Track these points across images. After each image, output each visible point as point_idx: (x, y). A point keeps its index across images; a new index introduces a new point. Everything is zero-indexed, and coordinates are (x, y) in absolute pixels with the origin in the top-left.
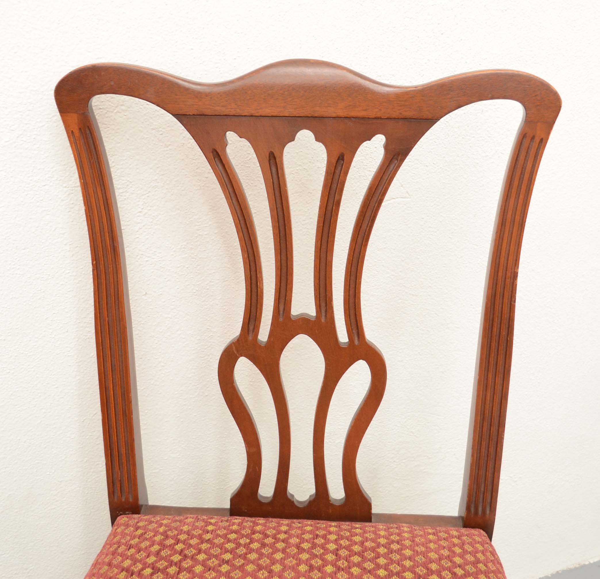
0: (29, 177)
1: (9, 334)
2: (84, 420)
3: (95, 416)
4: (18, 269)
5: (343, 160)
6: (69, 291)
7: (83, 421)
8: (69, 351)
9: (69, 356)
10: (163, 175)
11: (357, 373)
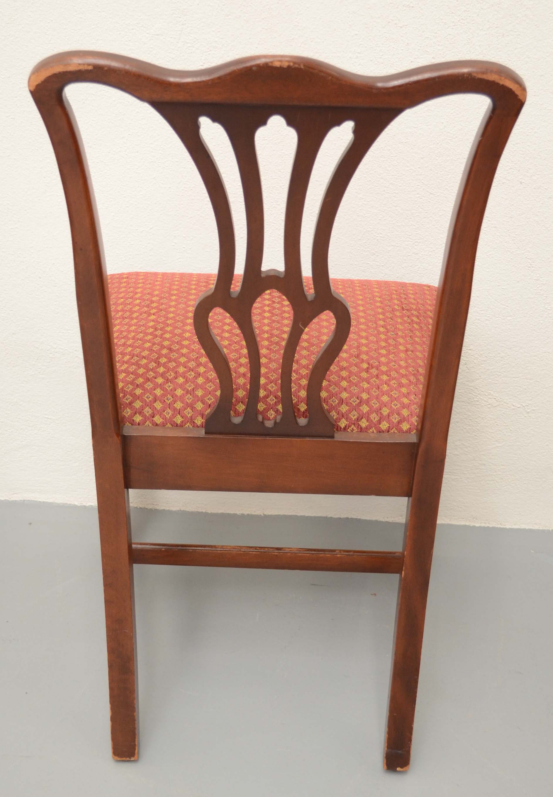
0: (122, 20)
1: (95, 143)
2: (143, 231)
3: (151, 230)
4: (107, 92)
6: (142, 119)
7: (141, 232)
8: (137, 169)
9: (136, 173)
10: (222, 38)
11: (375, 254)
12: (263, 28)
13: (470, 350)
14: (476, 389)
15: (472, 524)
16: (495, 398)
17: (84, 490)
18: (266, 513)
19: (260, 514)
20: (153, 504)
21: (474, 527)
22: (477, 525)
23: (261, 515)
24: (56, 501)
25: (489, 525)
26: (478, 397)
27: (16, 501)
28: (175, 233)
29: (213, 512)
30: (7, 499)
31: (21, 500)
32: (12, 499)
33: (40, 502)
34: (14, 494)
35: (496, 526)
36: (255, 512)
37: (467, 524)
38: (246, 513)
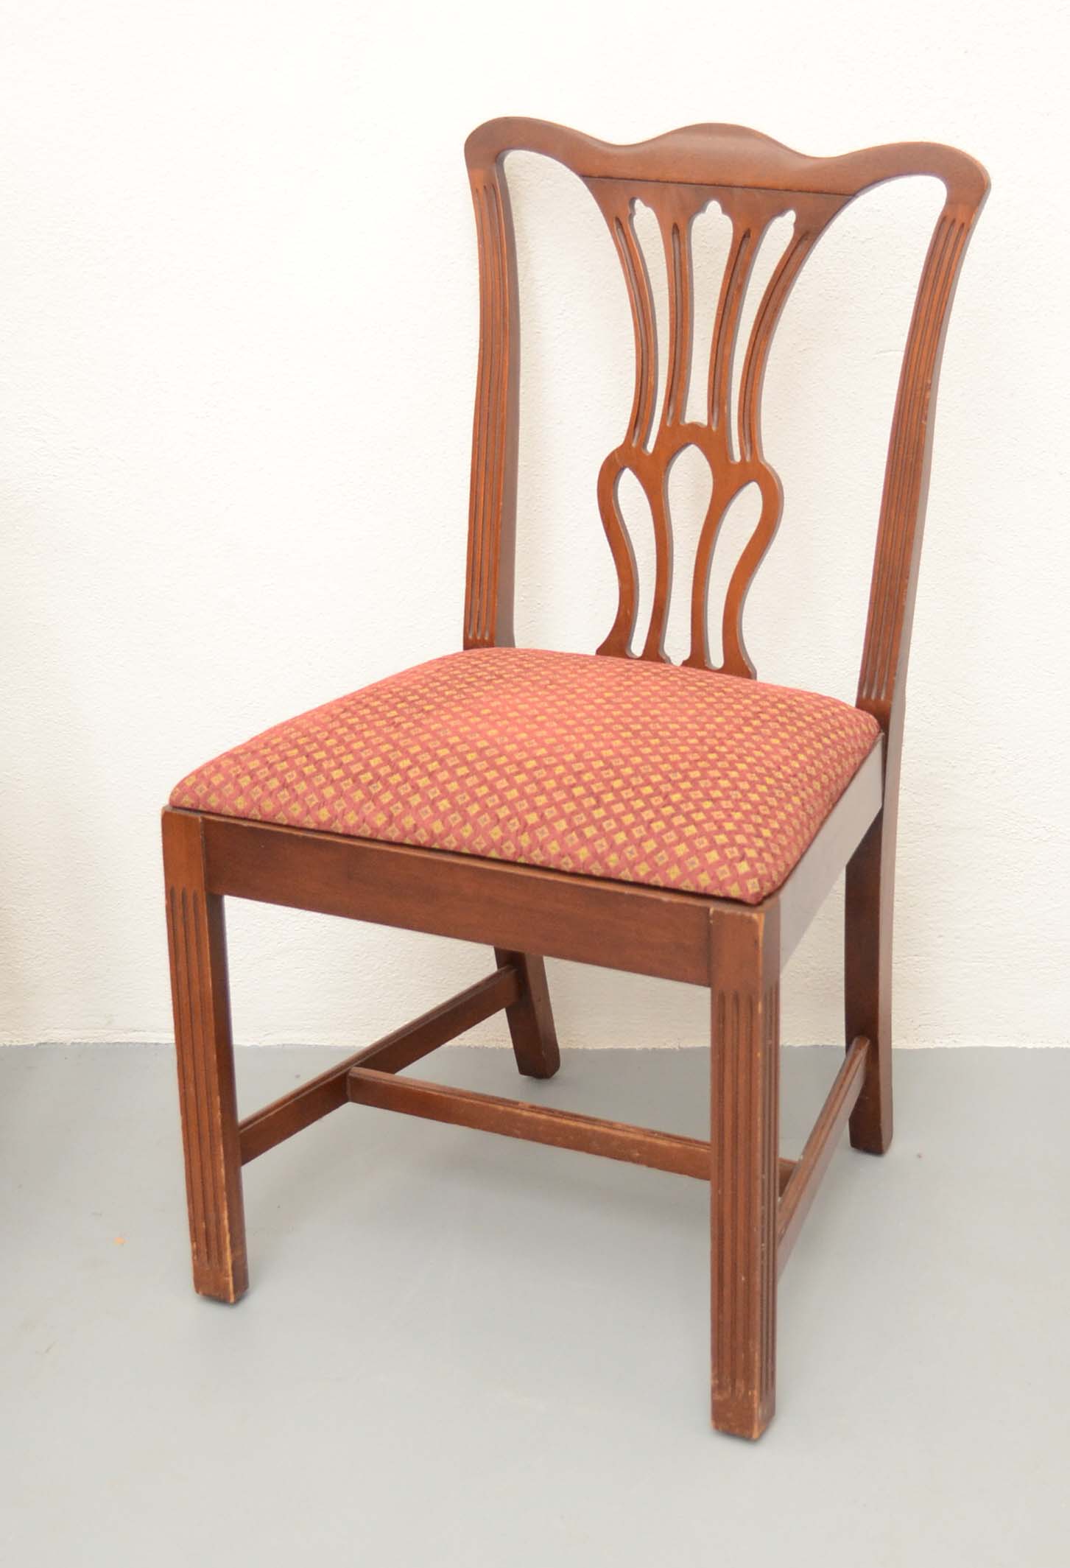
5: (749, 236)
12: (653, 253)
13: (999, 748)
14: (1014, 813)
15: (1021, 1045)
16: (1044, 827)
17: (382, 1022)
18: (681, 1046)
19: (675, 1046)
20: (497, 1040)
21: (1025, 1048)
22: (1030, 1046)
23: (674, 1049)
24: (336, 1044)
25: (1048, 1045)
26: (1016, 827)
27: (270, 1046)
28: (524, 581)
29: (596, 1048)
30: (255, 1043)
31: (278, 1045)
32: (264, 1044)
33: (310, 1046)
34: (266, 1035)
35: (1061, 1046)
36: (665, 1044)
37: (1013, 1045)
38: (650, 1047)
